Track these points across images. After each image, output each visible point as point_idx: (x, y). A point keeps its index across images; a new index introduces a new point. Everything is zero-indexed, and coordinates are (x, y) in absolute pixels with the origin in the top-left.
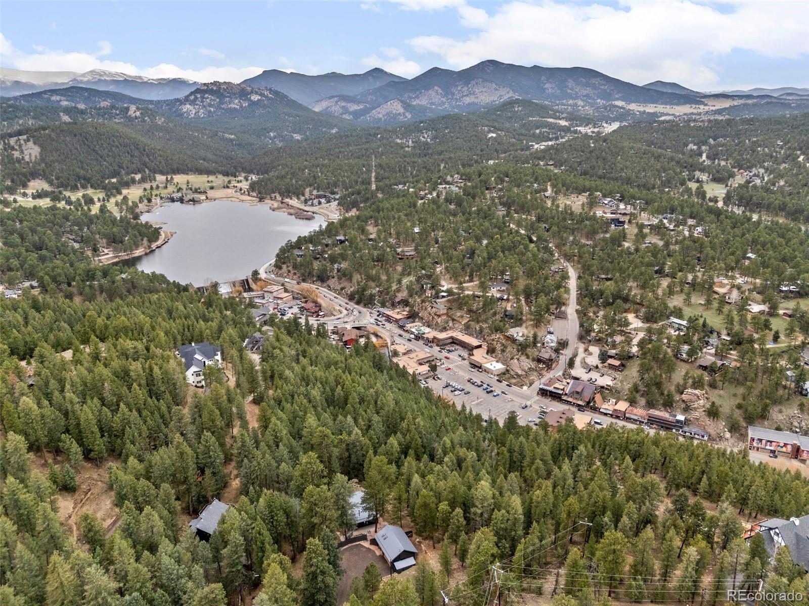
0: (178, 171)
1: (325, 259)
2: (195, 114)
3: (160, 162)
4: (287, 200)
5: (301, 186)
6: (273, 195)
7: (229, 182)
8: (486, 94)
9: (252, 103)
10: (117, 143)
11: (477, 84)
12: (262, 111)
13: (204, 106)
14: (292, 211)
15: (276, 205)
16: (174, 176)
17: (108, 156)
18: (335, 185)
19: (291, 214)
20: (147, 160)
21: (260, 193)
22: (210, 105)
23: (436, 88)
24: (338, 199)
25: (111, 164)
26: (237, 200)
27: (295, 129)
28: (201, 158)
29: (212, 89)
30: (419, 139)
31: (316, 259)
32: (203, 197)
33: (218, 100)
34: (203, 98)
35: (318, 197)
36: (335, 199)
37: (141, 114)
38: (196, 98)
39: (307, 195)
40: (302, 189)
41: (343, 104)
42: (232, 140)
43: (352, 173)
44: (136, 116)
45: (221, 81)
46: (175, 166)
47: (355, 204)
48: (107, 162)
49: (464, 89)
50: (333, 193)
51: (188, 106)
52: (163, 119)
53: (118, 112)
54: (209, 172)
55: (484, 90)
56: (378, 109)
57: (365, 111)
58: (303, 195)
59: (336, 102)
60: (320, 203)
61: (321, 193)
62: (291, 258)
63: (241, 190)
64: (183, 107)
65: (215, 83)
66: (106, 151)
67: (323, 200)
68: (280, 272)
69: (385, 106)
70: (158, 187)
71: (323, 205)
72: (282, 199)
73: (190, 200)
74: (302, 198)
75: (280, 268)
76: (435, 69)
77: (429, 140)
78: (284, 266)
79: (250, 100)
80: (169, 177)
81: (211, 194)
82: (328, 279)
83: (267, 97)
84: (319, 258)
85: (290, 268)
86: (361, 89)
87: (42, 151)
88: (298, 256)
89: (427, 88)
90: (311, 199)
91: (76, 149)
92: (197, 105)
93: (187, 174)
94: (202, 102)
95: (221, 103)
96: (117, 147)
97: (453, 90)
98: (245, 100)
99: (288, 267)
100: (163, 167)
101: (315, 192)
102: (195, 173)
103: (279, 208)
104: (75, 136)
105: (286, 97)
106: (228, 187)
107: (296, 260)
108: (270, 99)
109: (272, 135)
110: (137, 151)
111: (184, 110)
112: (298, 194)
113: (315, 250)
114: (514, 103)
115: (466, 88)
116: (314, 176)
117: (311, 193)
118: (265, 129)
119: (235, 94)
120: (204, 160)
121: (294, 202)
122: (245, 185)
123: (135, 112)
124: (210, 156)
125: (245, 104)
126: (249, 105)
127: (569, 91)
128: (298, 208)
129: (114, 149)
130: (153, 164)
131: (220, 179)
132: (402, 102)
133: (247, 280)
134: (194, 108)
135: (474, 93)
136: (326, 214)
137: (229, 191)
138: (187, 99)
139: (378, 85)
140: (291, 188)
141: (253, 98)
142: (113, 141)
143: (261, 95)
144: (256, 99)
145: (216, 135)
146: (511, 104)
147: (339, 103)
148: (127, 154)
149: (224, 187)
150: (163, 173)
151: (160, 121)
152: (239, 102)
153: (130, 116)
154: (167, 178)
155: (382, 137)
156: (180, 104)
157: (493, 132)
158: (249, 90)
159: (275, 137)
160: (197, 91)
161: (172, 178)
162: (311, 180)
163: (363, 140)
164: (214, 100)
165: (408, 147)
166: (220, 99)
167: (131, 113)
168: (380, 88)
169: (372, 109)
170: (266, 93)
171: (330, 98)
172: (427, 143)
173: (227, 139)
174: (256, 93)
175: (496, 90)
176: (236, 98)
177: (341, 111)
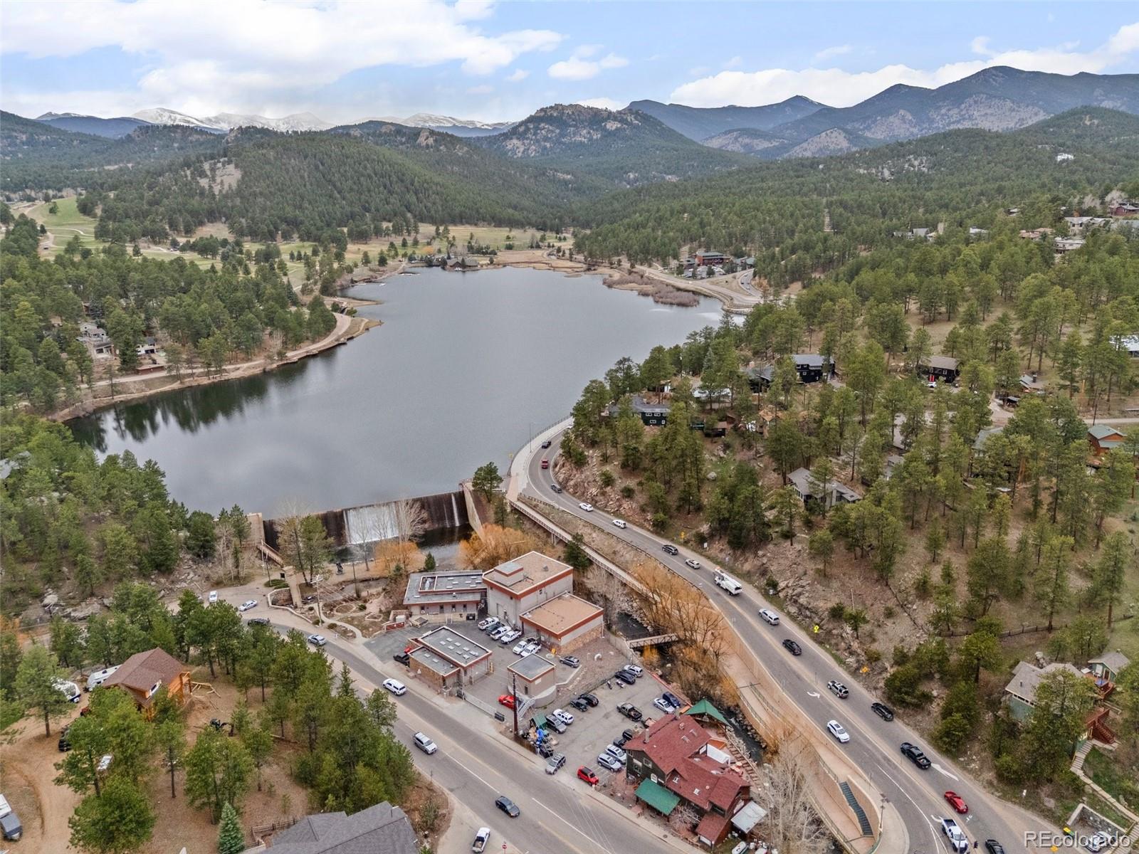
0: (460, 219)
1: (748, 440)
2: (523, 152)
3: (434, 204)
4: (638, 267)
5: (672, 240)
6: (615, 259)
7: (543, 239)
8: (992, 118)
9: (608, 134)
10: (370, 171)
11: (976, 102)
12: (620, 144)
13: (538, 141)
14: (649, 288)
15: (617, 275)
16: (450, 228)
17: (351, 190)
18: (746, 238)
19: (645, 294)
20: (414, 199)
21: (591, 255)
22: (546, 139)
23: (902, 112)
24: (751, 266)
25: (351, 203)
26: (546, 267)
27: (669, 168)
28: (510, 206)
29: (551, 115)
30: (903, 169)
31: (713, 435)
32: (485, 260)
33: (558, 131)
34: (537, 128)
35: (707, 261)
36: (745, 266)
37: (436, 141)
38: (528, 129)
39: (684, 258)
40: (674, 245)
41: (747, 141)
42: (566, 183)
43: (782, 216)
44: (427, 145)
45: (566, 103)
46: (457, 210)
47: (797, 274)
48: (346, 200)
49: (951, 113)
50: (739, 255)
51: (515, 141)
52: (465, 149)
53: (404, 140)
54: (512, 223)
55: (989, 111)
56: (805, 145)
57: (783, 148)
58: (676, 257)
59: (736, 139)
60: (711, 273)
61: (713, 253)
62: (620, 424)
63: (559, 250)
64: (508, 142)
65: (556, 107)
66: (350, 182)
67: (718, 269)
68: (578, 477)
69: (816, 139)
70: (416, 243)
71: (717, 278)
72: (633, 266)
73: (457, 264)
74: (674, 263)
75: (580, 462)
76: (899, 87)
77: (925, 170)
78: (593, 455)
79: (604, 129)
80: (442, 228)
81: (502, 256)
82: (764, 540)
83: (630, 124)
84: (723, 433)
85: (612, 468)
86: (771, 126)
87: (243, 177)
88: (646, 420)
89: (886, 113)
90: (691, 266)
91: (302, 177)
92: (527, 139)
93: (476, 225)
94: (535, 134)
95: (562, 135)
96: (370, 177)
97: (933, 114)
98: (597, 130)
99: (605, 459)
100: (436, 211)
101: (701, 253)
102: (489, 224)
103: (621, 282)
104: (306, 157)
105: (660, 124)
106: (538, 247)
107: (637, 436)
108: (636, 127)
109: (632, 176)
110: (399, 184)
111: (509, 147)
112: (662, 254)
113: (710, 400)
114: (1082, 113)
115: (956, 111)
116: (701, 223)
117: (692, 254)
118: (622, 168)
119: (582, 122)
120: (515, 208)
121: (655, 272)
122: (568, 245)
123: (427, 138)
124: (526, 202)
125: (597, 136)
126: (603, 137)
128: (662, 282)
129: (362, 179)
130: (422, 206)
131: (531, 234)
132: (845, 131)
133: (461, 497)
134: (523, 144)
136: (725, 296)
137: (538, 253)
138: (516, 131)
139: (799, 117)
140: (652, 244)
141: (608, 126)
142: (365, 168)
143: (622, 121)
144: (614, 128)
145: (544, 174)
146: (1075, 114)
147: (740, 139)
148: (382, 188)
149: (532, 247)
150: (433, 221)
151: (461, 151)
152: (589, 133)
153: (419, 145)
154: (437, 229)
155: (827, 168)
156: (505, 140)
157: (1065, 152)
158: (605, 115)
159: (636, 180)
160: (531, 119)
161: (446, 230)
162: (695, 229)
163: (791, 173)
164: (553, 132)
165: (883, 180)
166: (562, 130)
167: (422, 140)
168: (802, 121)
169: (794, 145)
170: (630, 118)
171: (725, 133)
172: (922, 174)
173: (559, 181)
174: (615, 119)
175: (1012, 110)
176: (585, 128)
177: (742, 151)
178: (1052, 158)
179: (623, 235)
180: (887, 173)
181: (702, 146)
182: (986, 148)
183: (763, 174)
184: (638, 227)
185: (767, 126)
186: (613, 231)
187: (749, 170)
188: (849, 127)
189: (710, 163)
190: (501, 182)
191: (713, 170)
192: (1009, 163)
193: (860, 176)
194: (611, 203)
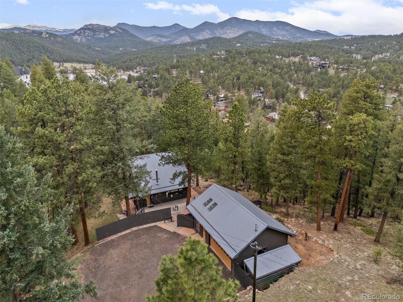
0: (66, 61)
1: (145, 87)
2: (80, 41)
3: (57, 56)
4: (126, 72)
5: (134, 65)
6: (119, 70)
8: (233, 34)
9: (111, 35)
10: (32, 45)
11: (227, 28)
12: (116, 39)
13: (85, 37)
17: (27, 52)
22: (88, 36)
23: (207, 31)
25: (28, 56)
27: (133, 47)
28: (81, 57)
29: (89, 27)
30: (199, 47)
31: (140, 87)
33: (92, 33)
34: (84, 32)
35: (145, 70)
37: (49, 36)
38: (81, 32)
39: (138, 70)
41: (159, 38)
42: (99, 51)
44: (46, 37)
45: (94, 23)
46: (65, 58)
48: (26, 55)
51: (76, 36)
52: (61, 39)
53: (36, 35)
54: (84, 62)
55: (231, 31)
56: (177, 40)
57: (171, 41)
58: (136, 69)
59: (156, 38)
61: (146, 68)
65: (91, 25)
66: (26, 49)
69: (181, 39)
72: (124, 72)
74: (135, 71)
76: (206, 22)
77: (205, 48)
79: (109, 33)
83: (118, 32)
84: (142, 87)
86: (168, 33)
89: (202, 31)
90: (140, 71)
91: (8, 47)
92: (81, 36)
93: (72, 63)
94: (84, 34)
95: (94, 35)
96: (32, 47)
97: (216, 32)
98: (107, 33)
100: (58, 58)
101: (142, 68)
102: (77, 63)
105: (129, 32)
108: (121, 33)
109: (121, 49)
110: (43, 50)
111: (75, 38)
112: (133, 69)
113: (139, 82)
114: (249, 33)
115: (222, 31)
116: (142, 61)
117: (140, 68)
118: (117, 47)
119: (101, 30)
120: (83, 58)
121: (130, 73)
123: (46, 35)
124: (86, 57)
125: (107, 35)
126: (109, 36)
127: (274, 33)
129: (30, 48)
130: (52, 57)
131: (91, 65)
132: (190, 36)
134: (80, 37)
135: (226, 33)
138: (76, 33)
139: (177, 31)
140: (129, 66)
141: (111, 32)
142: (30, 44)
143: (115, 30)
144: (113, 33)
145: (91, 48)
146: (247, 33)
147: (157, 38)
148: (37, 51)
149: (92, 69)
150: (57, 61)
151: (59, 39)
152: (104, 34)
153: (43, 37)
154: (60, 64)
155: (180, 47)
156: (72, 36)
157: (239, 44)
158: (109, 28)
159: (123, 50)
160: (82, 29)
161: (63, 64)
162: (140, 62)
163: (169, 49)
164: (90, 33)
165: (194, 51)
166: (94, 33)
167: (43, 35)
168: (177, 32)
169: (174, 40)
170: (118, 30)
171: (152, 36)
172: (204, 49)
173: (96, 50)
174: (113, 30)
175: (237, 31)
176: (102, 32)
177: (158, 42)
178: (235, 45)
179: (120, 64)
180: (195, 49)
181: (144, 40)
182: (221, 42)
183: (161, 49)
184: (124, 62)
185: (166, 33)
186: (117, 63)
187: (157, 48)
188: (191, 35)
189: (147, 45)
190: (76, 50)
191: (147, 47)
192: (224, 47)
193: (188, 49)
194: (115, 57)
